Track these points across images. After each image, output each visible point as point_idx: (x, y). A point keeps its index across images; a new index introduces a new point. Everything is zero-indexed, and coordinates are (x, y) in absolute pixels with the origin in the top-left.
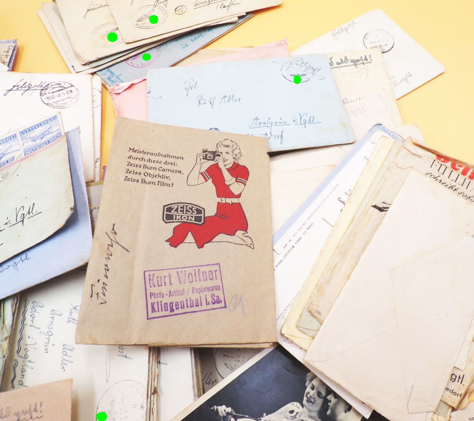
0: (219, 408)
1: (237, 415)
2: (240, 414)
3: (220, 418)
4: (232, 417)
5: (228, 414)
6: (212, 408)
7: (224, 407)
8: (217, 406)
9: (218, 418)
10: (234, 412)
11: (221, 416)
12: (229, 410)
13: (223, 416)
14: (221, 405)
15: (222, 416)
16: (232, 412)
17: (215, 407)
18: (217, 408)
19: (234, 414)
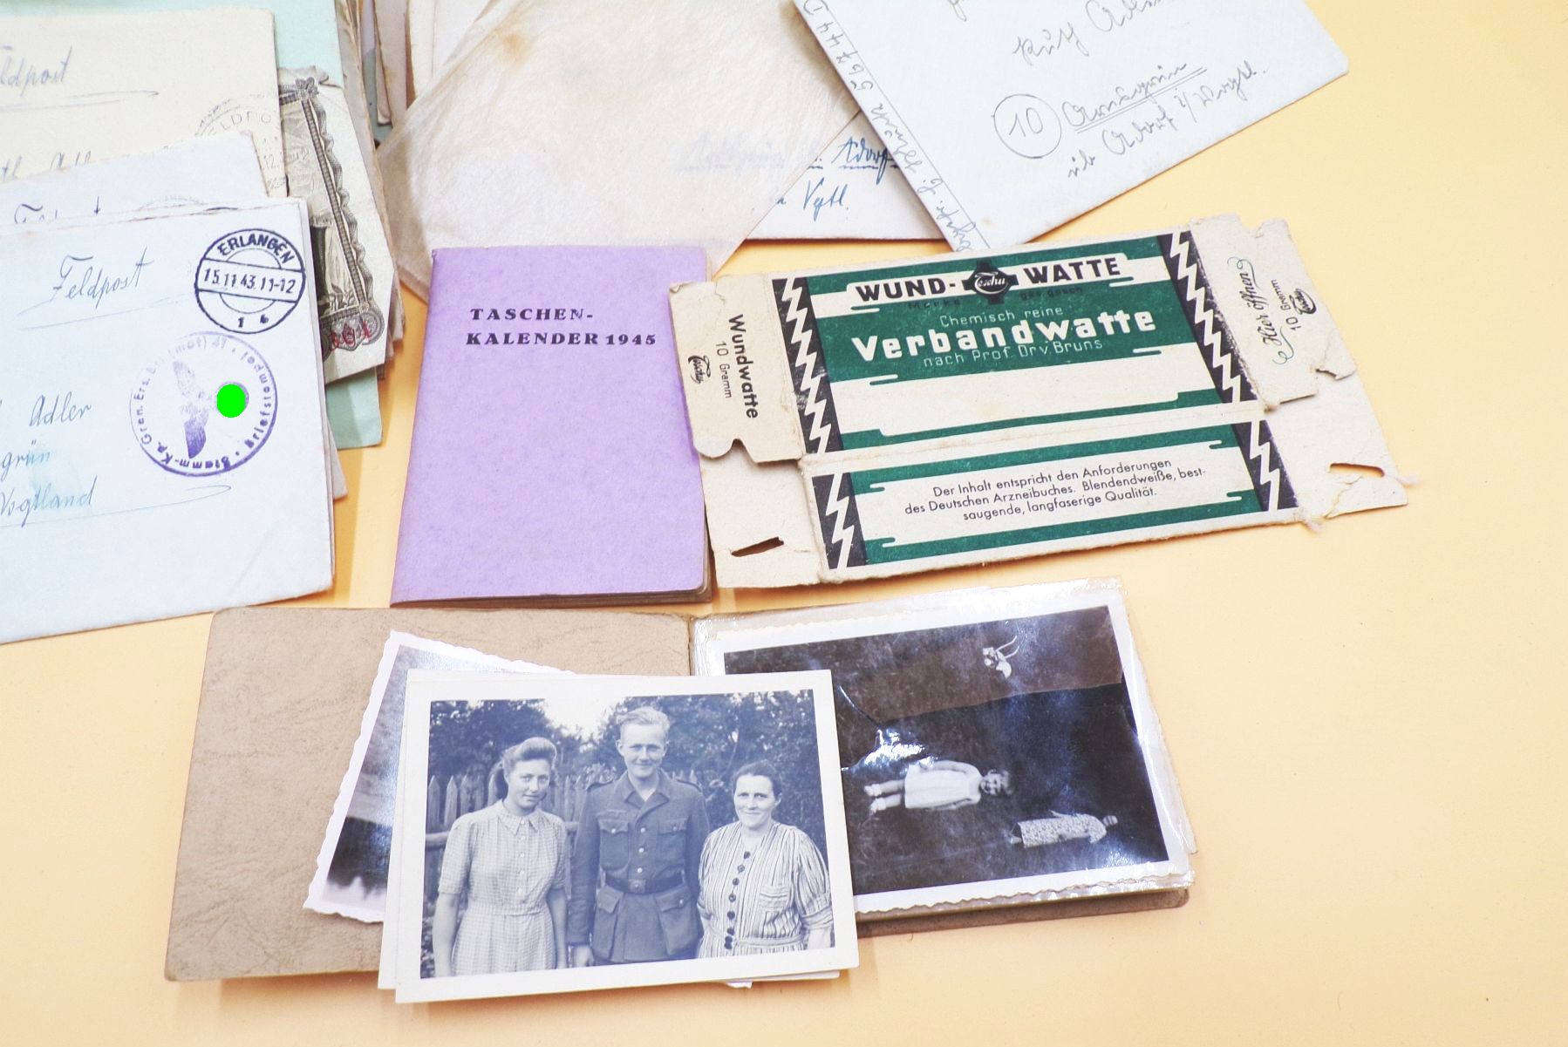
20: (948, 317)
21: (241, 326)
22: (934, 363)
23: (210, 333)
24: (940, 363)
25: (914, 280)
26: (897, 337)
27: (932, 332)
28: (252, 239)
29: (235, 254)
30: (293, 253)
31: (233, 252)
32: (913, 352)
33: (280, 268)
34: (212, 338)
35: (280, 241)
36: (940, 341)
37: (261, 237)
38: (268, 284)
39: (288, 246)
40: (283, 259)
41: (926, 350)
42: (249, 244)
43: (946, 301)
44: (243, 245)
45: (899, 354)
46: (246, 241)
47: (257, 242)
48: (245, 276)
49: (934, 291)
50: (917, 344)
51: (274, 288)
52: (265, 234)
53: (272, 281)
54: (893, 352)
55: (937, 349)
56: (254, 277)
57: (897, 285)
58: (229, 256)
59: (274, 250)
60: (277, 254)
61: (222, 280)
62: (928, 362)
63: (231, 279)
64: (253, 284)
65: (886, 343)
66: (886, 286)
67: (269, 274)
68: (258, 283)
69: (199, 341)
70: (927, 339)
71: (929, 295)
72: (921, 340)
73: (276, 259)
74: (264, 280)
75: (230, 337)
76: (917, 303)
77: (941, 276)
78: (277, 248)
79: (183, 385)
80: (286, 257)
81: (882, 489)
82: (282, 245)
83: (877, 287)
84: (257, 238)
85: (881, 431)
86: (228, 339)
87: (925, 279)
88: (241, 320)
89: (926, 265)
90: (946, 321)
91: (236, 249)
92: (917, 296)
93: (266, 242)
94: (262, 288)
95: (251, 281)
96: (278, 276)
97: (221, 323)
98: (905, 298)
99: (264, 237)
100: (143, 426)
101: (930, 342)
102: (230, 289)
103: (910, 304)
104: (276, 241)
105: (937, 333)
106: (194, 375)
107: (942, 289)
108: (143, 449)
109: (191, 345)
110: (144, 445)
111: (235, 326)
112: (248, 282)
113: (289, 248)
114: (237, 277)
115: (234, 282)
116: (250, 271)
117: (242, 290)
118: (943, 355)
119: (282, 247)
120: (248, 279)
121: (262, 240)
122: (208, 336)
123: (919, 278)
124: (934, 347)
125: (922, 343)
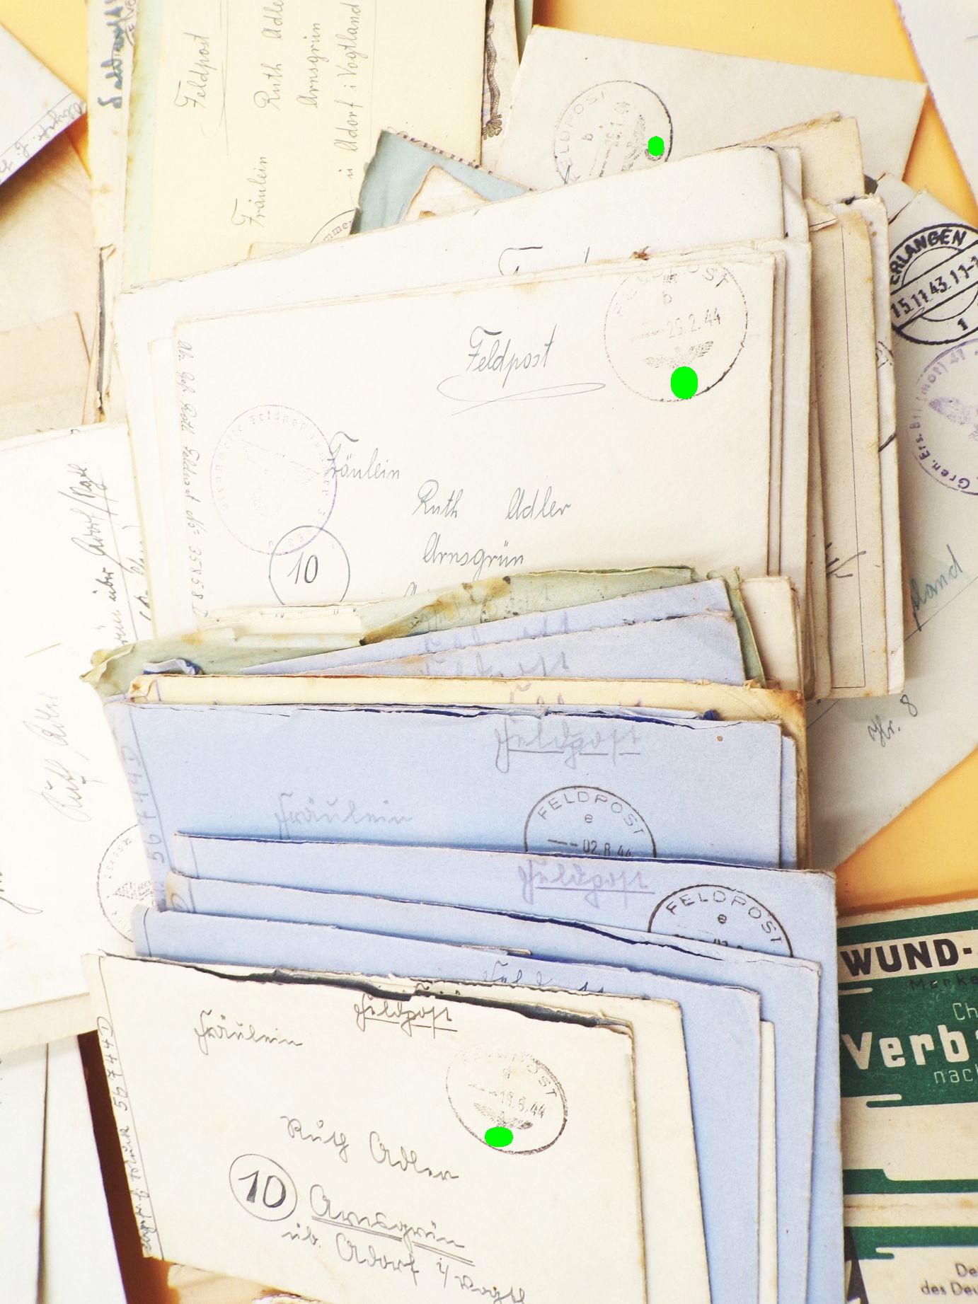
20: (964, 1006)
21: (965, 327)
22: (947, 1078)
23: (942, 355)
24: (955, 1079)
25: (915, 941)
26: (897, 1036)
27: (942, 1029)
28: (910, 251)
29: (905, 274)
30: (961, 230)
31: (902, 275)
32: (920, 1060)
33: (961, 251)
34: (948, 357)
35: (940, 230)
36: (954, 1043)
37: (916, 241)
38: (961, 274)
39: (950, 228)
40: (956, 242)
41: (936, 1056)
42: (910, 257)
43: (961, 977)
44: (906, 262)
45: (901, 1062)
46: (905, 256)
47: (917, 249)
48: (931, 284)
49: (943, 962)
50: (923, 1046)
51: (969, 272)
52: (919, 237)
53: (961, 268)
54: (894, 1058)
55: (951, 1057)
56: (940, 279)
57: (894, 949)
58: (901, 279)
59: (939, 243)
60: (947, 243)
61: (912, 303)
62: (939, 1076)
63: (920, 297)
64: (944, 284)
65: (884, 1042)
66: (880, 950)
67: (954, 265)
68: (949, 280)
69: (935, 369)
70: (937, 1041)
71: (936, 968)
72: (927, 1040)
73: (949, 247)
74: (952, 273)
75: (963, 344)
76: (921, 979)
77: (952, 936)
78: (942, 238)
79: (955, 417)
80: (959, 238)
81: (890, 1256)
82: (944, 232)
83: (868, 952)
84: (913, 246)
85: (885, 1172)
86: (962, 348)
87: (930, 940)
88: (961, 322)
89: (929, 918)
90: (962, 1012)
91: (904, 270)
92: (921, 969)
93: (925, 242)
94: (957, 281)
95: (940, 284)
96: (965, 259)
97: (943, 340)
98: (905, 971)
99: (920, 239)
100: (950, 476)
101: (941, 1044)
102: (928, 306)
103: (911, 980)
104: (935, 233)
105: (949, 1031)
106: (957, 401)
107: (954, 959)
108: (969, 493)
109: (932, 379)
110: (966, 490)
111: (960, 331)
112: (938, 287)
113: (955, 229)
114: (924, 291)
115: (925, 297)
116: (931, 277)
117: (939, 297)
118: (959, 1066)
119: (947, 234)
120: (936, 284)
121: (921, 244)
122: (941, 360)
123: (922, 939)
124: (947, 1055)
125: (930, 1047)
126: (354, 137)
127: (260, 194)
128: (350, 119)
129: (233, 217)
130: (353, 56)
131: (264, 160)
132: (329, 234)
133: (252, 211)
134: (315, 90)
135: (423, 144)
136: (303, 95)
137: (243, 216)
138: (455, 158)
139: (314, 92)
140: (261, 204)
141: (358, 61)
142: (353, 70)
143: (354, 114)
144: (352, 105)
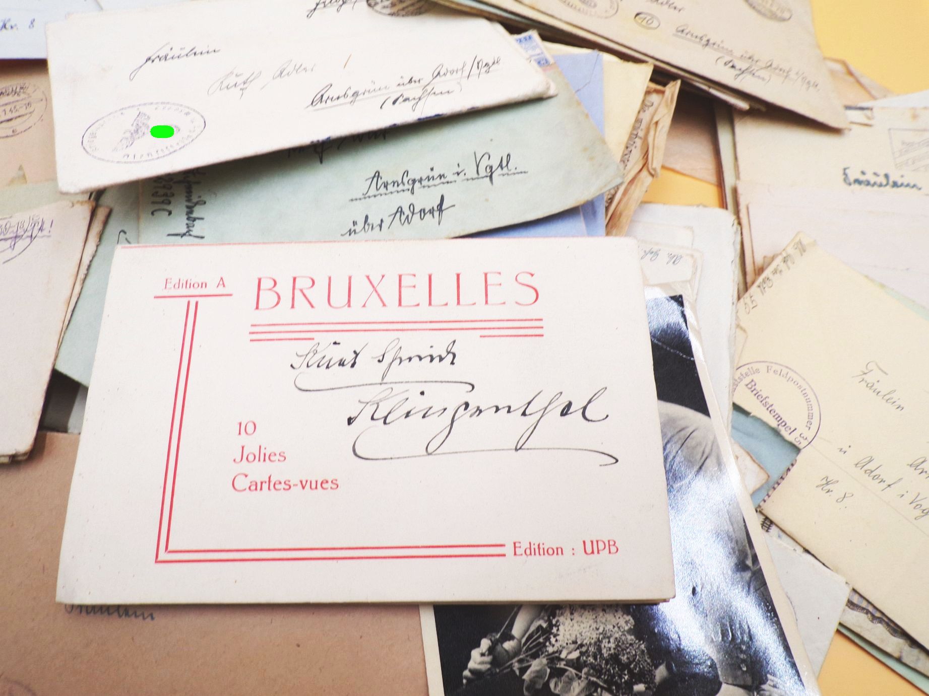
0: (472, 665)
1: (503, 631)
2: (505, 623)
3: (492, 672)
4: (502, 643)
5: (491, 650)
6: (464, 681)
7: (475, 654)
8: (465, 667)
9: (489, 677)
10: (494, 634)
11: (489, 669)
12: (485, 643)
13: (492, 663)
14: (468, 658)
15: (488, 666)
16: (493, 639)
17: (466, 673)
18: (471, 671)
19: (498, 636)
126: (866, 471)
127: (878, 390)
128: (880, 477)
129: (877, 364)
130: (925, 512)
131: (900, 409)
132: (812, 410)
133: (869, 378)
134: (922, 472)
135: (784, 477)
136: (924, 463)
137: (872, 370)
138: (767, 497)
139: (921, 471)
140: (870, 386)
141: (918, 512)
142: (914, 505)
143: (882, 483)
144: (889, 486)
